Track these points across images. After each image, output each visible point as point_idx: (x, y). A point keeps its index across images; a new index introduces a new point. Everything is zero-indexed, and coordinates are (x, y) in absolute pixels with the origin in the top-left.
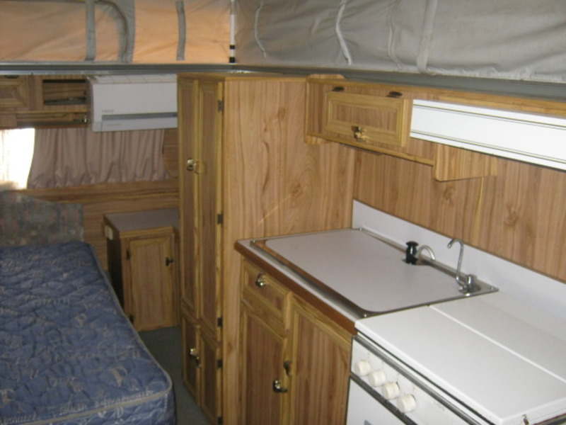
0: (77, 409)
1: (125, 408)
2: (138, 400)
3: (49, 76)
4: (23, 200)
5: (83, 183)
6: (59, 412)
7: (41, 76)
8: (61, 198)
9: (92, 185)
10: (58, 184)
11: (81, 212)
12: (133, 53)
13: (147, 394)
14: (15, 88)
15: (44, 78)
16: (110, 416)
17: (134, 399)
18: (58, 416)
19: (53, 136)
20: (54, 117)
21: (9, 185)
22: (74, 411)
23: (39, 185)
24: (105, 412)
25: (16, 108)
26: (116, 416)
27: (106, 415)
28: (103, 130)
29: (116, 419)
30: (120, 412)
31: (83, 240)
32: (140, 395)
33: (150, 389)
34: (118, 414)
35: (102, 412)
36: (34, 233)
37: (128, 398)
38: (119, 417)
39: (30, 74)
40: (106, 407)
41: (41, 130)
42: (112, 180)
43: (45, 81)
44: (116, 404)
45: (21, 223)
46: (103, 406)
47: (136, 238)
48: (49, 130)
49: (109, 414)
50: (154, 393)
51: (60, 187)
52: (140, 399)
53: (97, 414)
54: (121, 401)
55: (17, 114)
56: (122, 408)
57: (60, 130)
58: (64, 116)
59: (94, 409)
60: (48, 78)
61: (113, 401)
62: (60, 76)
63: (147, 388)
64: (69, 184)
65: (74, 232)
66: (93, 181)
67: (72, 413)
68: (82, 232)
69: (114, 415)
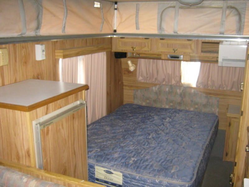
0: (149, 175)
1: (167, 182)
2: (173, 181)
3: (205, 40)
4: (194, 92)
5: (221, 89)
6: (143, 173)
7: (202, 40)
8: (210, 94)
9: (225, 91)
10: (209, 87)
11: (218, 101)
12: (243, 31)
13: (179, 181)
14: (190, 45)
15: (203, 41)
16: (160, 183)
17: (172, 180)
18: (142, 175)
19: (208, 66)
20: (208, 58)
21: (189, 84)
22: (148, 175)
23: (201, 87)
24: (159, 181)
25: (190, 53)
26: (163, 184)
27: (159, 182)
28: (223, 66)
29: (163, 185)
30: (165, 183)
31: (217, 114)
32: (175, 180)
33: (181, 179)
34: (164, 183)
35: (158, 180)
36: (196, 106)
37: (170, 179)
38: (164, 185)
39: (197, 39)
40: (160, 179)
41: (203, 64)
42: (234, 89)
43: (203, 43)
44: (165, 179)
45: (192, 101)
46: (159, 178)
47: (235, 118)
48: (206, 64)
49: (160, 182)
50: (182, 182)
51: (210, 89)
52: (175, 182)
53: (155, 180)
54: (167, 179)
55: (190, 56)
56: (166, 182)
57: (212, 64)
58: (212, 58)
59: (155, 177)
60: (204, 41)
61: (164, 178)
62: (209, 40)
63: (180, 178)
64: (214, 88)
65: (213, 110)
66: (225, 89)
67: (147, 175)
68: (217, 110)
69: (162, 183)
